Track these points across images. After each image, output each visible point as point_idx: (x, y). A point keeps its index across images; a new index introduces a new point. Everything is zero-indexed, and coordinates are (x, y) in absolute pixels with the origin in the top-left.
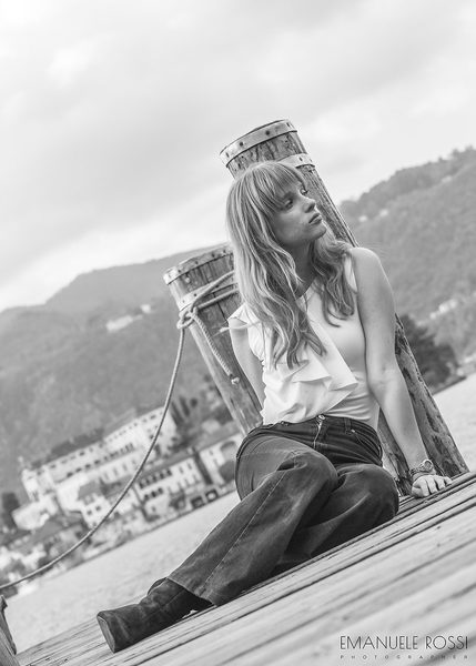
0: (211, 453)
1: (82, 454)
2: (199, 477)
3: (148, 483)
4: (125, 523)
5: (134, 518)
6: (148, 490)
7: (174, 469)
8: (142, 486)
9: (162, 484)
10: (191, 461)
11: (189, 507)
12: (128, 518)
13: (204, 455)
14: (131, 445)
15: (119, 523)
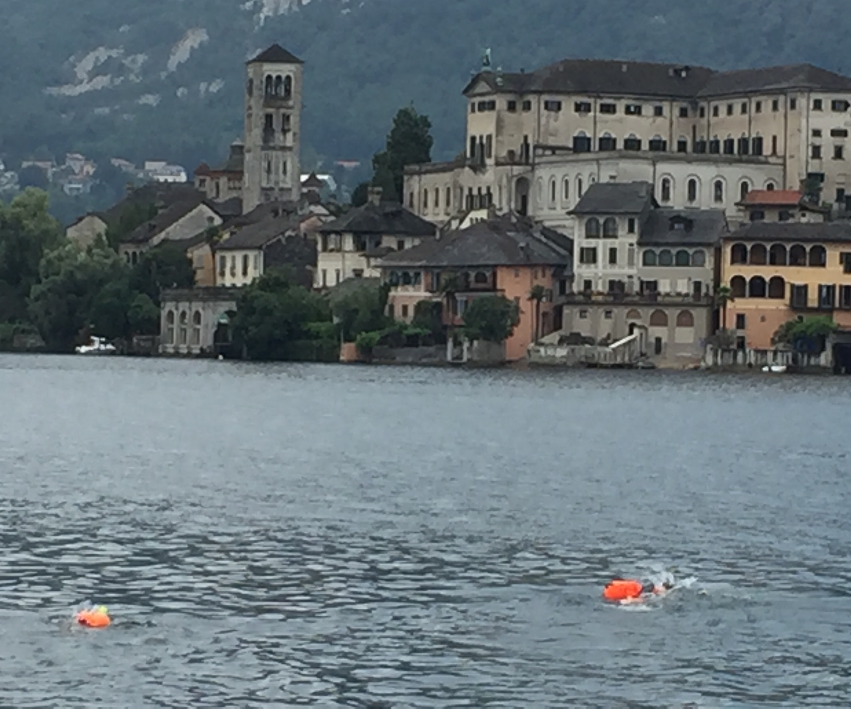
1: (634, 111)
4: (659, 319)
6: (751, 271)
8: (739, 256)
9: (793, 275)
11: (826, 359)
12: (673, 314)
14: (759, 141)
15: (644, 313)
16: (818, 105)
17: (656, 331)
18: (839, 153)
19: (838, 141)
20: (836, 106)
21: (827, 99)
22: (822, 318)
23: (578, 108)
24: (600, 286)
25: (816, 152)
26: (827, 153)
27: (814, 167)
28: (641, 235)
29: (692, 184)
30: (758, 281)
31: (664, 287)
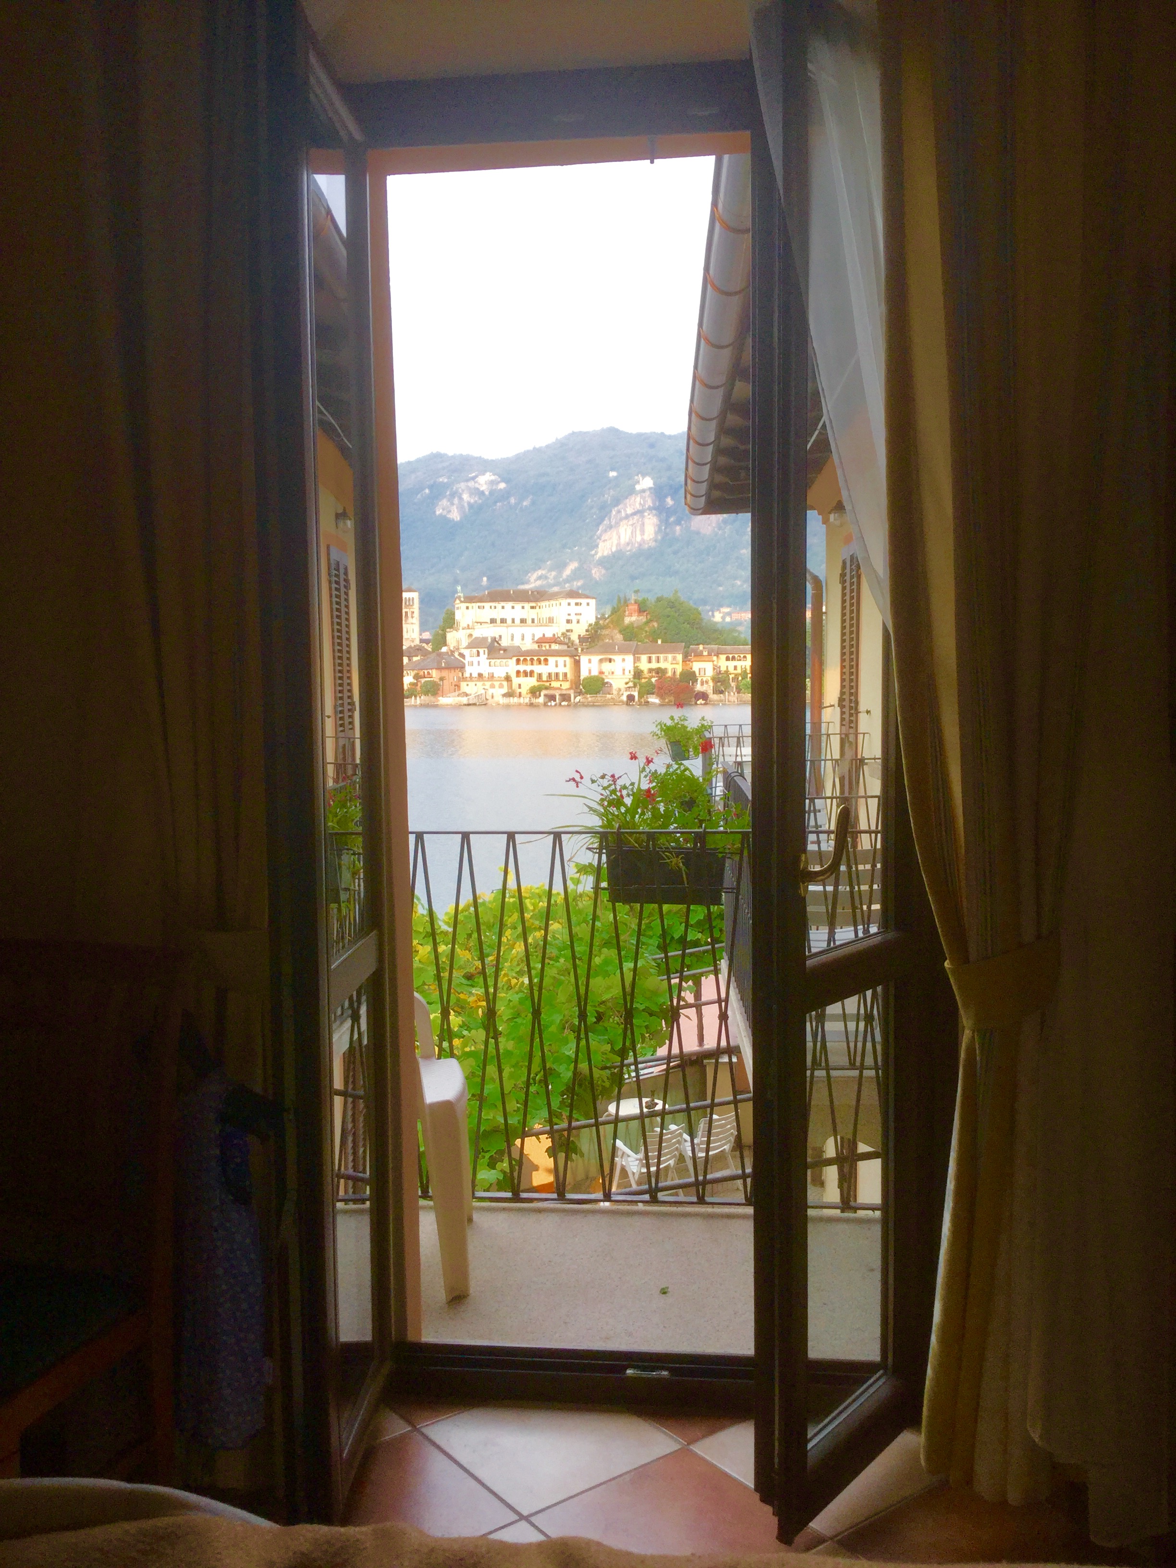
0: (589, 661)
1: (512, 607)
2: (570, 676)
3: (524, 662)
4: (493, 686)
5: (501, 686)
6: (522, 668)
7: (551, 661)
8: (518, 662)
9: (537, 669)
10: (570, 661)
11: (541, 700)
12: (497, 684)
13: (583, 660)
14: (552, 620)
15: (488, 684)
16: (569, 604)
17: (492, 691)
18: (578, 622)
19: (578, 617)
20: (577, 604)
21: (573, 601)
22: (547, 684)
23: (492, 607)
24: (475, 675)
25: (569, 622)
26: (574, 622)
27: (569, 627)
28: (488, 655)
29: (512, 636)
30: (525, 671)
31: (496, 674)
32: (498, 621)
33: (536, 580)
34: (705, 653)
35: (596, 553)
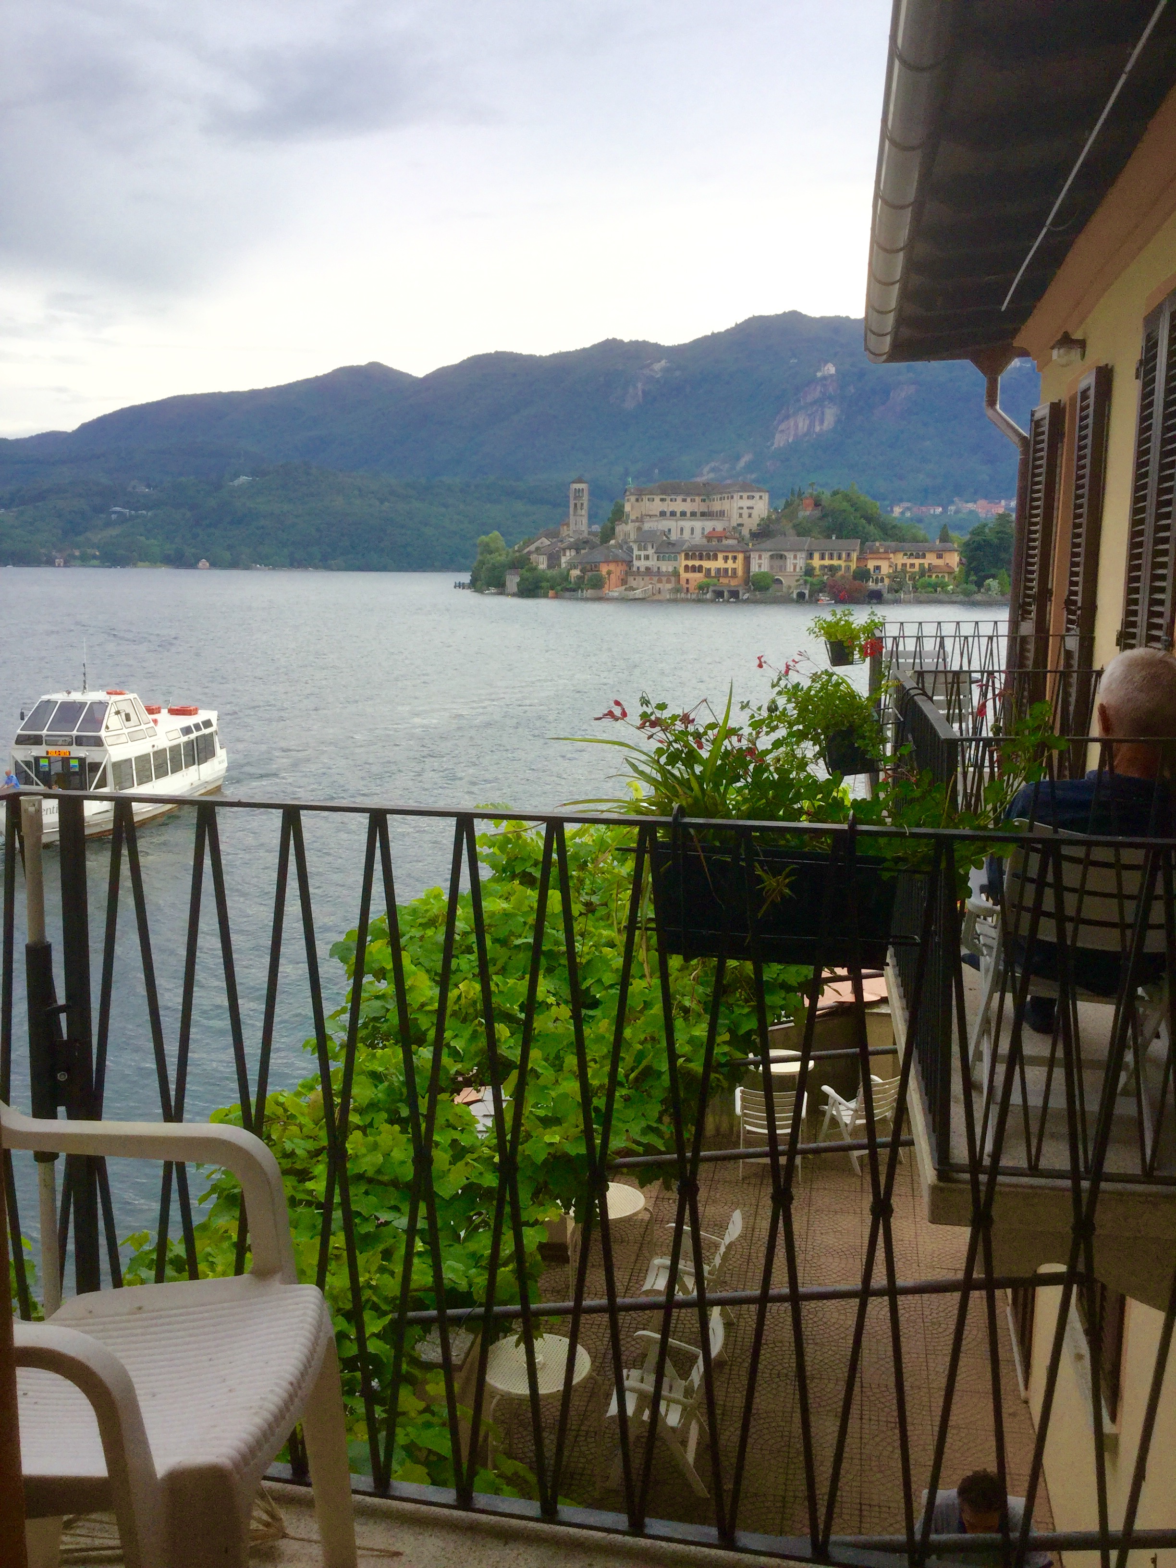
0: (760, 557)
1: (684, 500)
2: (740, 572)
3: (693, 557)
4: (660, 581)
5: (668, 581)
6: (690, 563)
7: (720, 556)
8: (687, 557)
9: (706, 564)
10: (740, 556)
11: (709, 596)
12: (664, 579)
13: (754, 556)
14: (724, 513)
15: (656, 579)
16: (741, 497)
17: (659, 585)
18: (750, 516)
19: (750, 511)
20: (748, 498)
21: (745, 495)
22: (715, 580)
23: (662, 500)
24: (642, 569)
25: (741, 515)
26: (745, 516)
27: (740, 521)
28: (656, 550)
29: (682, 529)
30: (693, 567)
31: (664, 569)
32: (668, 514)
33: (708, 473)
34: (882, 550)
35: (772, 444)
